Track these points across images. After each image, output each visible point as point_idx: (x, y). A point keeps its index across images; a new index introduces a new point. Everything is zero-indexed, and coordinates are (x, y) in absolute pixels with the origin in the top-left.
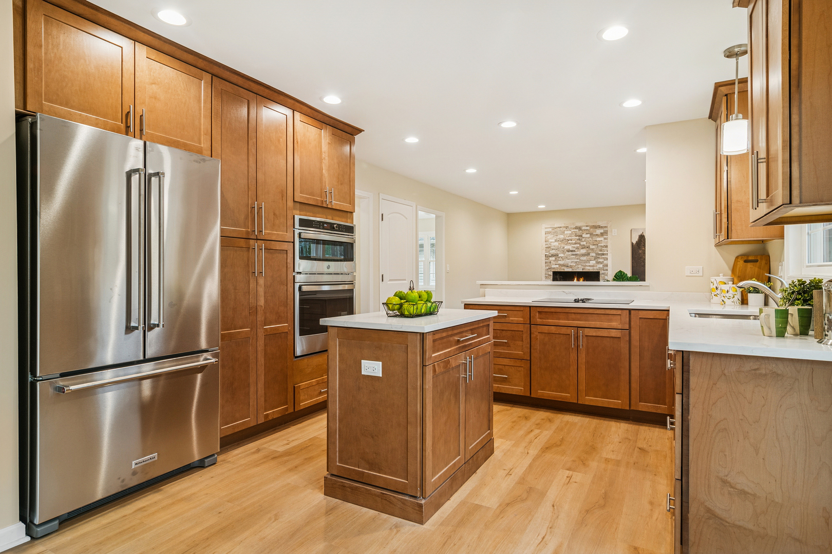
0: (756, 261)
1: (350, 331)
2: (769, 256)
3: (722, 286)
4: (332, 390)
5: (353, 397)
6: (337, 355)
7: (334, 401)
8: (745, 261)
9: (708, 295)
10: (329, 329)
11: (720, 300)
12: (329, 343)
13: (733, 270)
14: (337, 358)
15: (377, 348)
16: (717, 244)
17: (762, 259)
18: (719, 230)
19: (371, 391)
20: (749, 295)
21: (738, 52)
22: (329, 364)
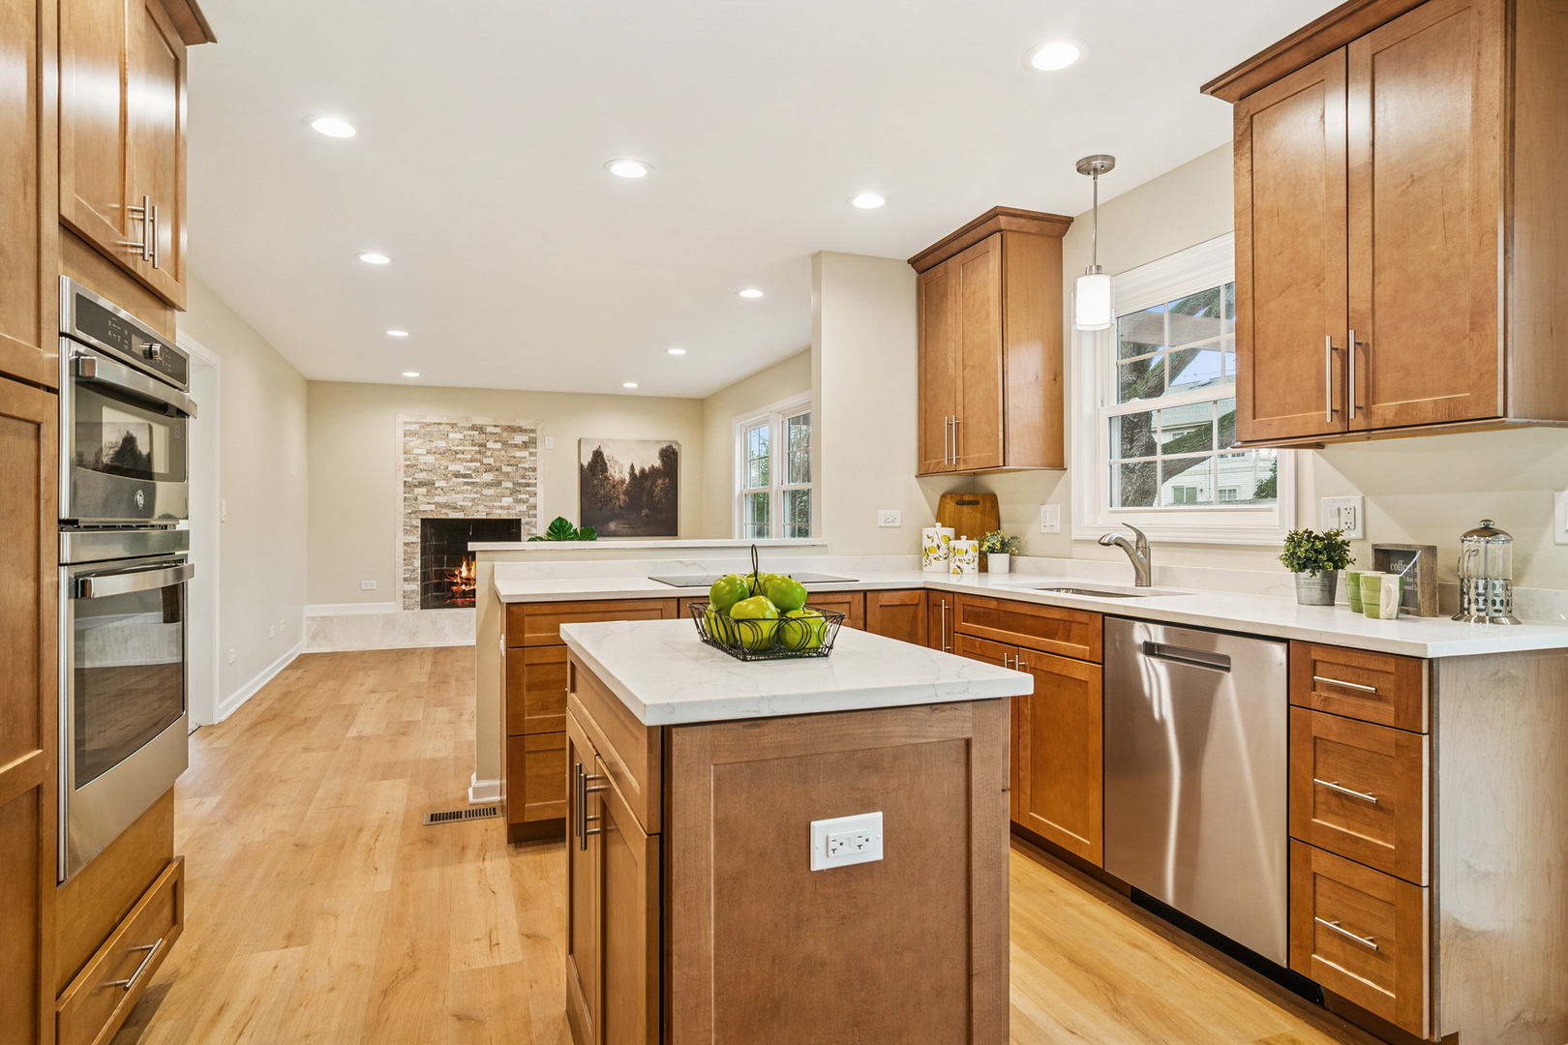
0: (976, 503)
1: (767, 731)
2: (996, 496)
3: (953, 543)
4: (690, 965)
5: (774, 960)
6: (709, 831)
7: (698, 1005)
8: (958, 503)
9: (912, 558)
10: (677, 738)
11: (953, 566)
12: (674, 790)
13: (939, 518)
14: (708, 838)
15: (867, 767)
16: (922, 474)
17: (985, 500)
18: (961, 451)
19: (843, 917)
20: (991, 556)
21: (1099, 166)
22: (674, 871)
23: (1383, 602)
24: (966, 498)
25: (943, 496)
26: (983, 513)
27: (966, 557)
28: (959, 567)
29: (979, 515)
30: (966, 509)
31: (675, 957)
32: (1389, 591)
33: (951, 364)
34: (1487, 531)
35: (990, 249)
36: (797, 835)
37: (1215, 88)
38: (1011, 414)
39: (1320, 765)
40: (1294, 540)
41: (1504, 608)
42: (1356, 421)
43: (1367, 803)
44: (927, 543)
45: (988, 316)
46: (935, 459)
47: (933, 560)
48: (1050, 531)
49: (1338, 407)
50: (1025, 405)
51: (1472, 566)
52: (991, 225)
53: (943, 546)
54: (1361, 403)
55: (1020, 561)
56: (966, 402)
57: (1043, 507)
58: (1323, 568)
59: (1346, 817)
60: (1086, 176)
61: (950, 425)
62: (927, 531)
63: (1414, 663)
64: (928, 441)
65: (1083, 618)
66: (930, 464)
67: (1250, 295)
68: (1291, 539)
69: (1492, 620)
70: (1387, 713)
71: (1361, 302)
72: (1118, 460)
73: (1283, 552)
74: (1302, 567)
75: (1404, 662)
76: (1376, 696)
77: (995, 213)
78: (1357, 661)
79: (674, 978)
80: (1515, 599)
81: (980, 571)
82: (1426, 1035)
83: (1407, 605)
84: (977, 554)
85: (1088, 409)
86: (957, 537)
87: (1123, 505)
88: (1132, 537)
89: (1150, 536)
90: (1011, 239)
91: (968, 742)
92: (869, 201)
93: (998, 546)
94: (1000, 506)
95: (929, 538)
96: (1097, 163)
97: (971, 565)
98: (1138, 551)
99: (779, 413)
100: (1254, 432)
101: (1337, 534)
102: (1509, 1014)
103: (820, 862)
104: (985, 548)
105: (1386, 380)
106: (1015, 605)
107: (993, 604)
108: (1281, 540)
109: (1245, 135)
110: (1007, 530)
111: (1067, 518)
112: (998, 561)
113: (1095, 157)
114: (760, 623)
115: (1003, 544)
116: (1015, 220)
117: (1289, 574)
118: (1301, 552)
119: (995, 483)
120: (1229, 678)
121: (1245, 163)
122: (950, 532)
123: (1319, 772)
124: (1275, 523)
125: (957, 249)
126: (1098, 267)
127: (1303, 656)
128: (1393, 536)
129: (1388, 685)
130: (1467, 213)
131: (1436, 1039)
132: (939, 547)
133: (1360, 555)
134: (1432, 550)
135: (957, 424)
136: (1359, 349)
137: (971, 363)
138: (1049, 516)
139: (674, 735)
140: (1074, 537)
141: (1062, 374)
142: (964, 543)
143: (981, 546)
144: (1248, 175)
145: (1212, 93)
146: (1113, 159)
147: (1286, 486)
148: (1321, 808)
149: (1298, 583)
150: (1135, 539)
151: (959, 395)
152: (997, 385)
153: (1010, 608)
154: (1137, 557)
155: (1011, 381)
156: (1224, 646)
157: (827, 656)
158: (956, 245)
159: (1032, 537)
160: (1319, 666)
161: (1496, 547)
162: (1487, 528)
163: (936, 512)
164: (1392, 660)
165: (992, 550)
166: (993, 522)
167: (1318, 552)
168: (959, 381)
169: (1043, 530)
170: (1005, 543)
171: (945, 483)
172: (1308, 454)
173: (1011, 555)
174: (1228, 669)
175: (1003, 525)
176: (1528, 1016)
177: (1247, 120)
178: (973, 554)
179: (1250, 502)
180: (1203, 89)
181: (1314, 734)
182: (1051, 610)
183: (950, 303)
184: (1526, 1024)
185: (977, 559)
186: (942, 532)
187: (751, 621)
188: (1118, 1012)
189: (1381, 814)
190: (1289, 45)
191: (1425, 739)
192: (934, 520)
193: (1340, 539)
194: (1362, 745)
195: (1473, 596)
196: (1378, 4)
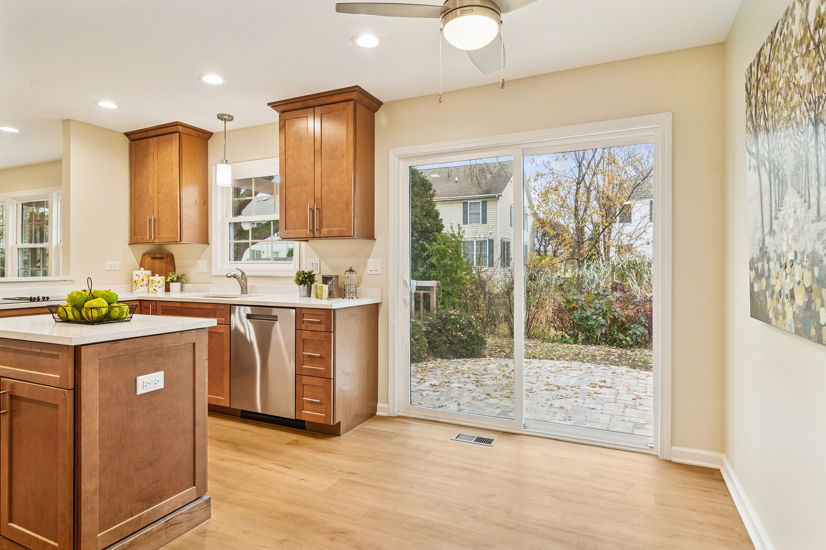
0: (162, 258)
1: (120, 345)
2: (173, 255)
3: (151, 278)
4: (89, 436)
5: (122, 429)
6: (97, 384)
7: (92, 450)
8: (152, 258)
9: (127, 286)
10: (83, 350)
11: (151, 289)
12: (82, 370)
13: (142, 265)
14: (96, 387)
15: (158, 356)
16: (132, 243)
17: (167, 257)
18: (157, 233)
19: (149, 410)
20: (171, 284)
21: (227, 119)
22: (82, 401)
23: (323, 294)
24: (157, 256)
25: (144, 255)
26: (166, 263)
27: (159, 285)
28: (155, 290)
29: (164, 265)
30: (157, 261)
31: (82, 434)
32: (325, 290)
33: (151, 190)
34: (351, 271)
35: (174, 139)
36: (131, 382)
37: (273, 105)
38: (184, 218)
39: (305, 348)
40: (298, 274)
41: (355, 295)
42: (317, 234)
43: (317, 357)
44: (135, 278)
45: (172, 170)
46: (141, 236)
47: (139, 286)
48: (202, 272)
49: (311, 229)
50: (190, 214)
51: (347, 282)
52: (174, 129)
53: (146, 279)
54: (318, 228)
55: (186, 286)
56: (159, 210)
57: (198, 261)
58: (307, 284)
59: (312, 363)
60: (221, 121)
61: (150, 220)
62: (135, 272)
63: (329, 311)
64: (136, 227)
65: (222, 307)
66: (138, 238)
67: (284, 185)
68: (297, 274)
69: (352, 298)
70: (322, 328)
71: (318, 195)
72: (233, 241)
73: (295, 278)
74: (301, 284)
75: (327, 311)
76: (320, 323)
77: (176, 124)
78: (315, 312)
79: (82, 442)
80: (358, 291)
81: (165, 291)
82: (332, 424)
83: (331, 295)
84: (164, 283)
85: (220, 218)
86: (153, 275)
87: (235, 260)
88: (239, 274)
89: (247, 274)
90: (184, 137)
91: (194, 344)
92: (107, 104)
93: (175, 279)
94: (175, 260)
95: (137, 275)
96: (226, 117)
97: (161, 288)
98: (242, 280)
99: (14, 199)
100: (286, 235)
101: (312, 272)
102: (353, 414)
103: (140, 391)
104: (168, 280)
105: (325, 222)
106: (190, 304)
107: (178, 305)
108: (294, 274)
109: (283, 126)
110: (179, 272)
111: (210, 266)
112: (175, 286)
113: (225, 115)
114: (101, 308)
115: (178, 278)
116: (186, 129)
117: (297, 286)
118: (301, 278)
119: (173, 249)
120: (277, 323)
121: (283, 137)
122: (149, 272)
123: (305, 351)
124: (291, 268)
125: (155, 135)
126: (226, 161)
127: (300, 312)
128: (328, 272)
129: (323, 318)
130: (345, 173)
131: (335, 424)
132: (143, 280)
133: (318, 279)
134: (337, 277)
135: (154, 220)
136: (317, 211)
137: (162, 191)
138: (202, 264)
139: (82, 349)
140: (213, 274)
141: (208, 201)
142: (157, 278)
143: (166, 279)
144: (284, 141)
145: (272, 107)
146: (233, 117)
147: (296, 253)
148: (305, 362)
149: (300, 289)
150: (241, 275)
151: (156, 206)
152: (177, 204)
153: (187, 305)
154: (242, 282)
155: (184, 202)
156: (275, 312)
157: (129, 321)
158: (154, 133)
159: (192, 274)
160: (305, 315)
161: (353, 275)
162: (351, 270)
163: (140, 261)
164: (324, 311)
165: (172, 281)
166: (172, 267)
167: (306, 278)
168: (156, 199)
169: (198, 271)
170: (179, 278)
171: (145, 248)
172: (303, 243)
173: (182, 283)
174: (277, 320)
175: (177, 269)
176: (358, 413)
177: (283, 121)
178: (162, 283)
179: (284, 259)
180: (269, 104)
181: (303, 338)
182: (207, 305)
183: (150, 160)
184: (358, 416)
185: (164, 286)
186: (145, 273)
187: (97, 308)
188: (238, 450)
189: (321, 360)
190: (297, 100)
191: (332, 333)
192: (138, 267)
193: (312, 273)
194: (316, 339)
195: (347, 291)
196: (323, 98)
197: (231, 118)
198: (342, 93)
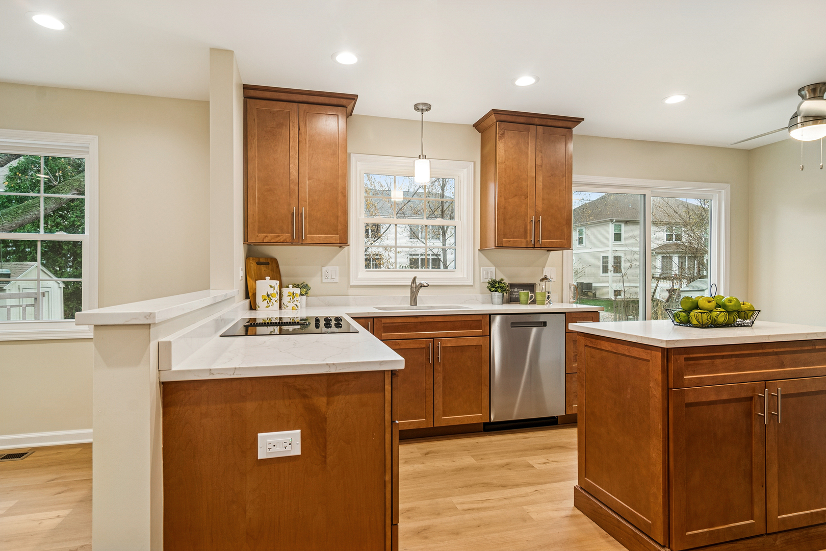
0: (267, 264)
2: (276, 259)
8: (258, 264)
13: (248, 273)
17: (272, 263)
18: (306, 231)
24: (261, 261)
26: (273, 270)
28: (297, 305)
29: (270, 272)
30: (262, 267)
33: (293, 172)
34: (545, 278)
35: (339, 114)
39: (574, 348)
42: (537, 245)
46: (272, 233)
49: (532, 239)
57: (325, 267)
60: (418, 112)
65: (478, 318)
66: (266, 236)
71: (539, 208)
95: (271, 287)
100: (502, 243)
111: (345, 274)
125: (302, 100)
138: (330, 273)
148: (574, 361)
151: (304, 195)
158: (302, 97)
159: (314, 284)
160: (574, 319)
161: (548, 283)
166: (278, 276)
168: (304, 186)
181: (573, 339)
196: (549, 120)
197: (428, 107)
198: (567, 121)
